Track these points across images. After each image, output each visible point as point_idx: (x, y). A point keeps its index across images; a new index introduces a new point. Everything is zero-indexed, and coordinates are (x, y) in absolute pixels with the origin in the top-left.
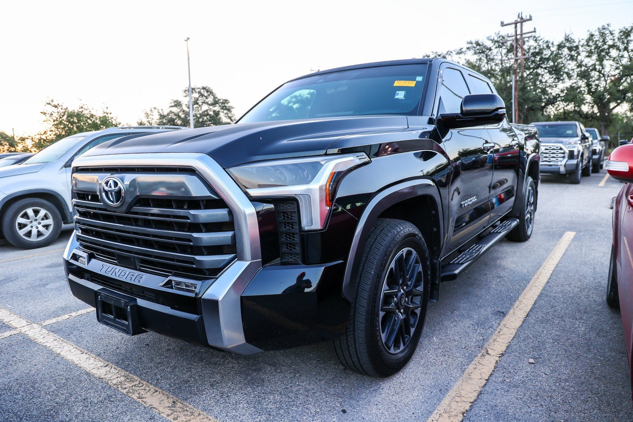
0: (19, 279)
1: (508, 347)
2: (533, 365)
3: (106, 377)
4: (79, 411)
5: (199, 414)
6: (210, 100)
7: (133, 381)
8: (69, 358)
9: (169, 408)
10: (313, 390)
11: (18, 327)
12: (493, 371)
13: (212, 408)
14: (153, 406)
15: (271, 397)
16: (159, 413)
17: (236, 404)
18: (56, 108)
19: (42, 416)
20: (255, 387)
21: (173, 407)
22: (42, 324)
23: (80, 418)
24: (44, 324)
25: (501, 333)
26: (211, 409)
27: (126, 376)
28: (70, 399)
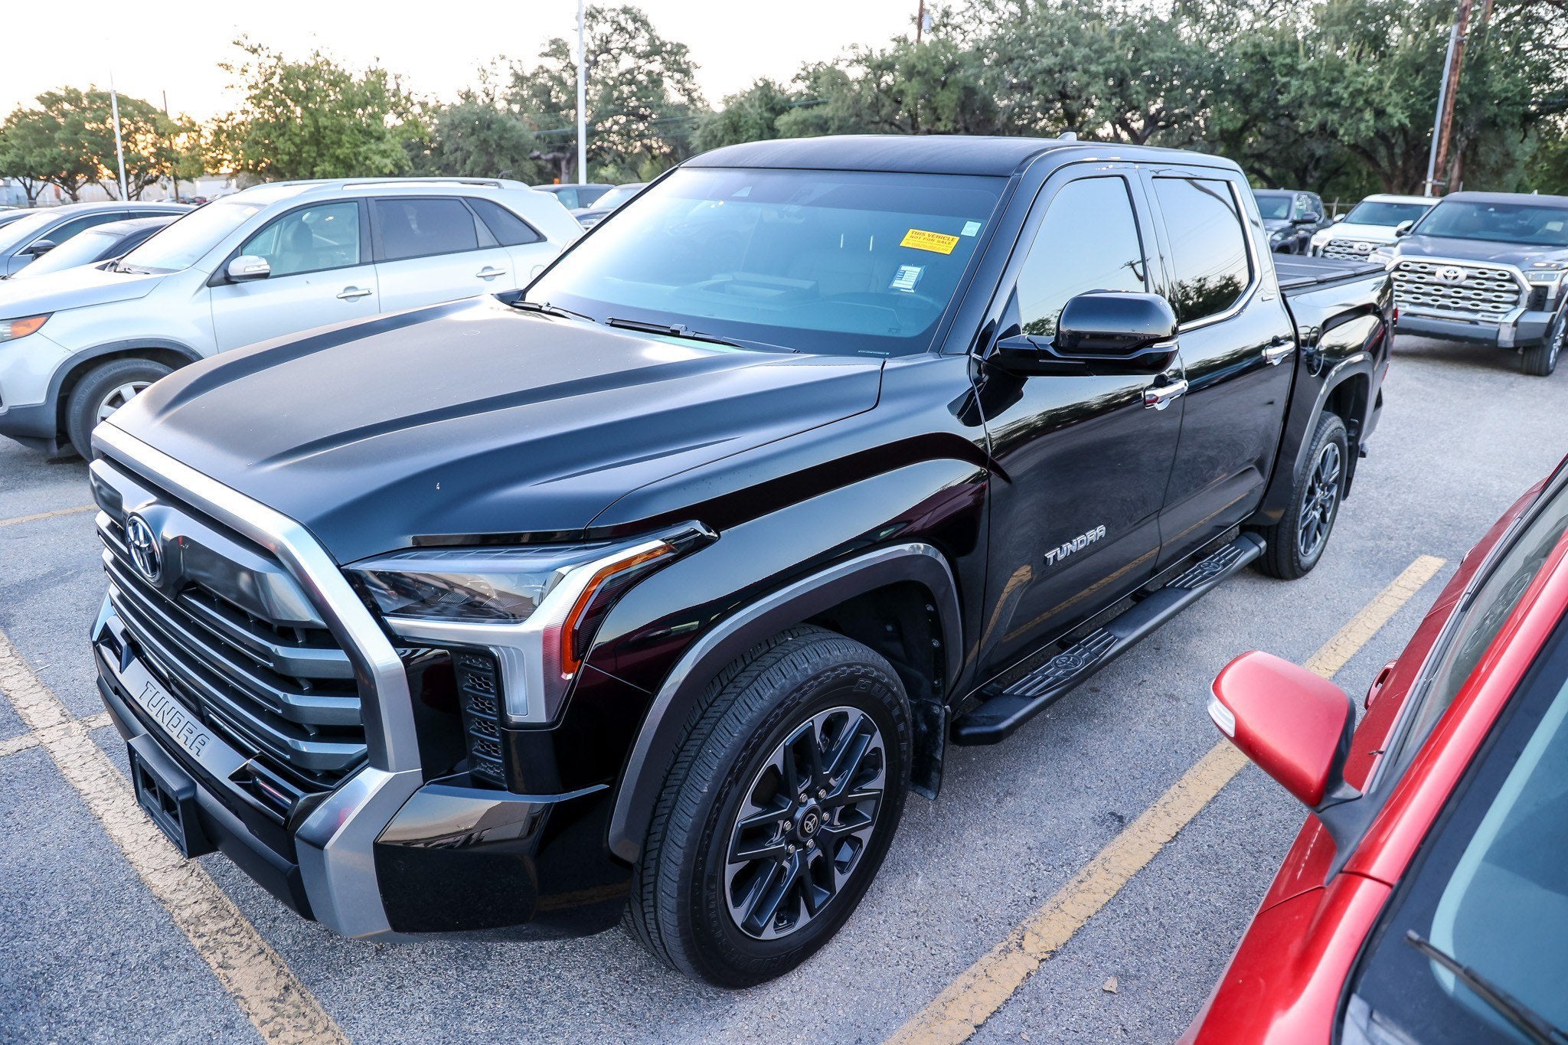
0: (81, 577)
1: (1077, 933)
2: (1107, 998)
3: (172, 897)
4: (92, 987)
5: (327, 1029)
6: (641, 43)
7: (222, 917)
8: (115, 833)
9: (271, 1004)
10: (584, 996)
11: (39, 726)
12: (1006, 1002)
13: (357, 1016)
14: (242, 994)
15: (489, 1003)
16: (248, 1014)
17: (410, 1013)
18: (256, 55)
19: (18, 988)
20: (465, 968)
21: (280, 1001)
22: (90, 724)
23: (90, 1004)
24: (94, 725)
25: (1083, 886)
26: (355, 1019)
27: (213, 901)
28: (85, 952)
